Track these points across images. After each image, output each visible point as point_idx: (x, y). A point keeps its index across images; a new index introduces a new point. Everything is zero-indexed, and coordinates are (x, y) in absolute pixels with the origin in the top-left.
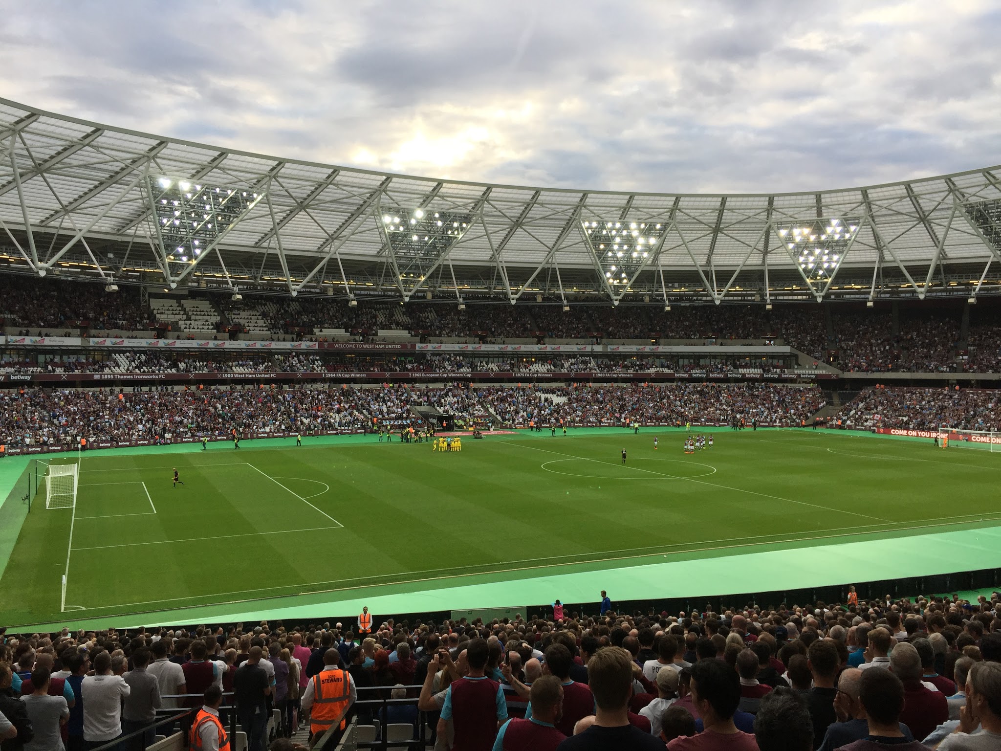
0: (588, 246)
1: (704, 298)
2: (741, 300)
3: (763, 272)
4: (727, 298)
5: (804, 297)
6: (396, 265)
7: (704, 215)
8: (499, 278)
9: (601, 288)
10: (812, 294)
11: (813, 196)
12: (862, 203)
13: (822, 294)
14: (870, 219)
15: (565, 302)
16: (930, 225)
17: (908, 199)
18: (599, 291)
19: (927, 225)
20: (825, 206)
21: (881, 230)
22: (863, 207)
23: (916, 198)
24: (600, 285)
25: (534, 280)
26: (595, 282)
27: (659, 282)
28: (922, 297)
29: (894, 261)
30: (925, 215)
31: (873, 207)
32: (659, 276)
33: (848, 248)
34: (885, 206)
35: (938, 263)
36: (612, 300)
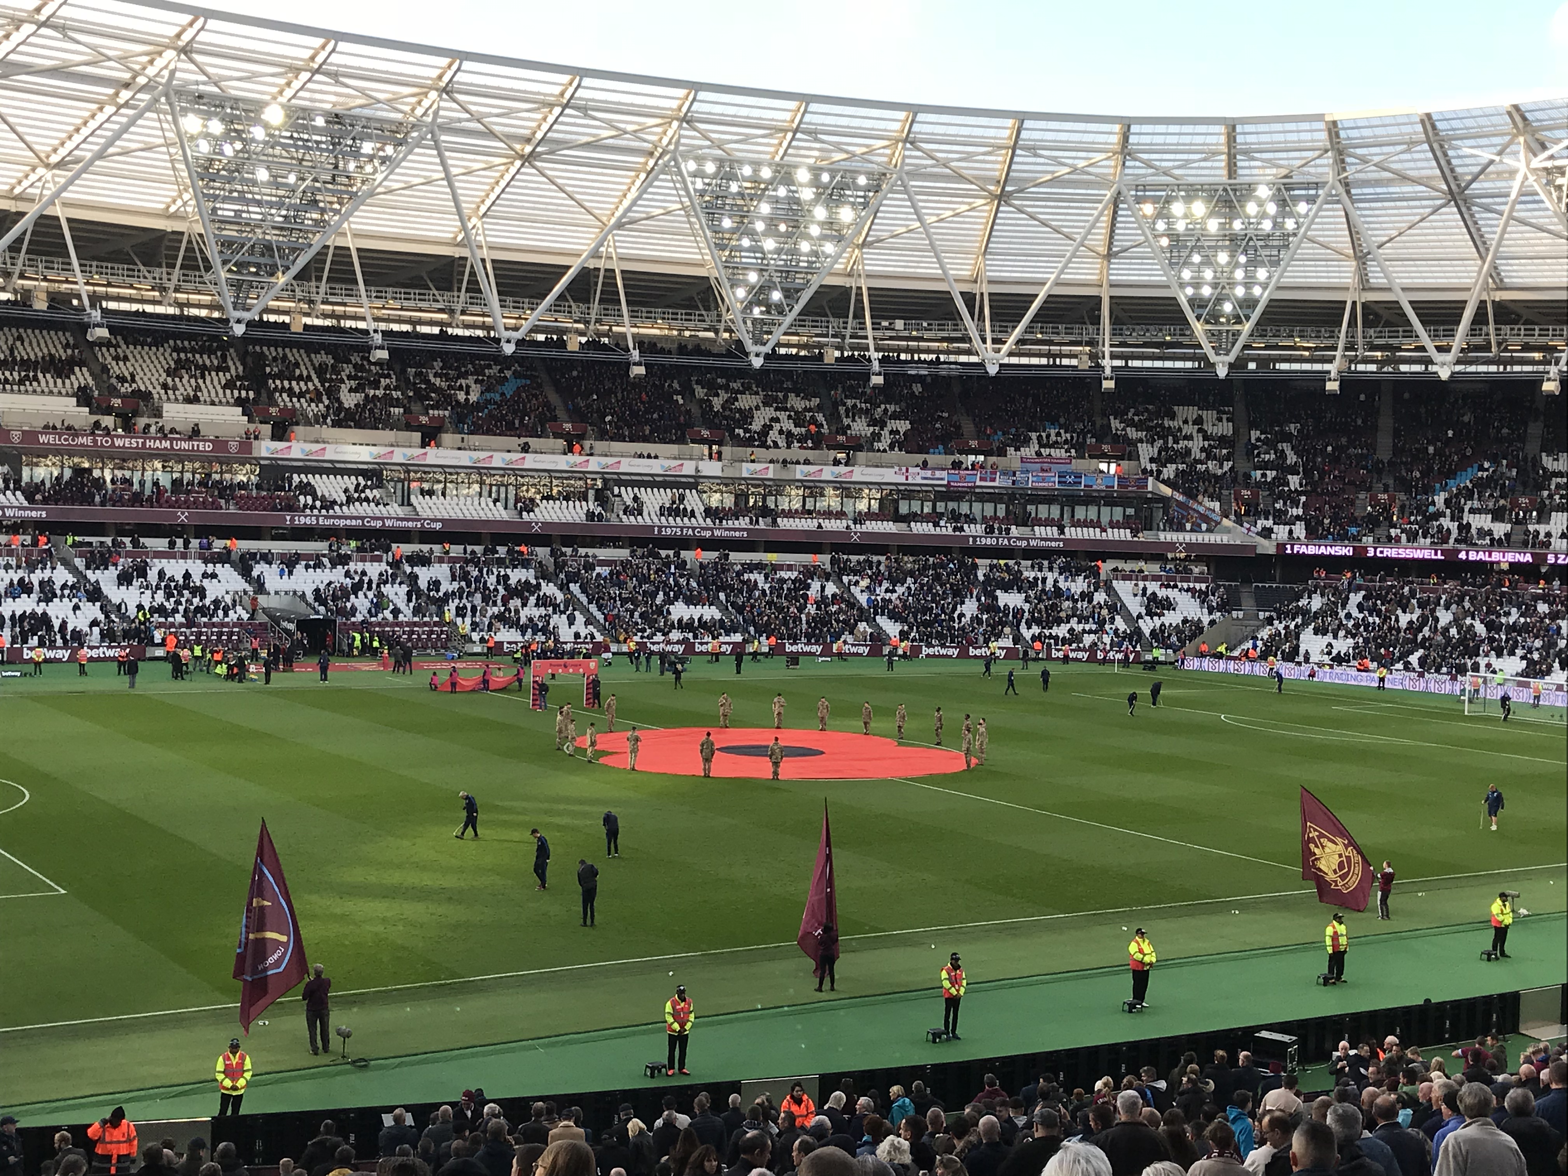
0: (693, 220)
1: (963, 359)
2: (1048, 366)
3: (1098, 299)
4: (1014, 360)
5: (1189, 365)
6: (211, 241)
7: (968, 157)
8: (474, 288)
9: (722, 326)
10: (1205, 358)
11: (1222, 129)
12: (1326, 151)
13: (1231, 358)
14: (1341, 190)
15: (635, 355)
16: (1469, 209)
17: (1426, 146)
18: (716, 332)
19: (1464, 209)
20: (1245, 152)
21: (1363, 214)
22: (1329, 159)
23: (1442, 147)
24: (719, 315)
25: (561, 297)
26: (707, 309)
27: (859, 315)
28: (1444, 374)
29: (1389, 289)
30: (1459, 186)
31: (1349, 160)
32: (859, 301)
33: (1290, 252)
34: (1376, 159)
35: (1484, 297)
36: (747, 354)
